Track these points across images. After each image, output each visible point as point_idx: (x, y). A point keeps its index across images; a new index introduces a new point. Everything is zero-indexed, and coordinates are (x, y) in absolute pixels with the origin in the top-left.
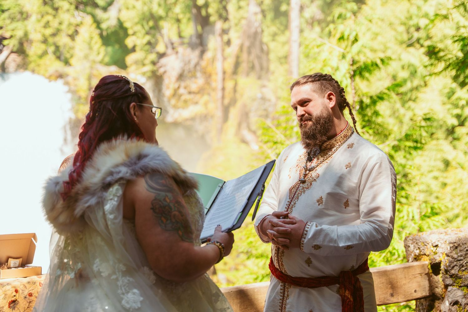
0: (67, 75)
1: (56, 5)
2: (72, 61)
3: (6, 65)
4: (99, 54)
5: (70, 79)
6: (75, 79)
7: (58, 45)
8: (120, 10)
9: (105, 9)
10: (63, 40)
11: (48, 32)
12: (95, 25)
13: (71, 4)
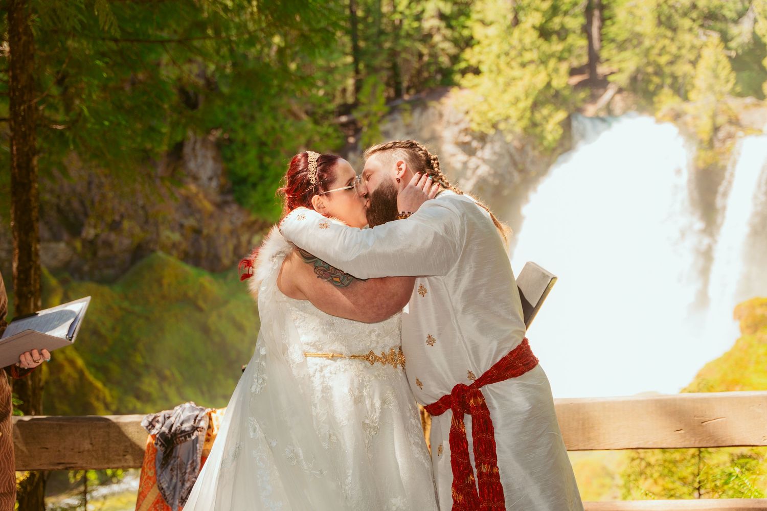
0: (686, 113)
1: (674, 25)
2: (692, 95)
3: (611, 107)
4: (727, 82)
5: (688, 119)
6: (695, 118)
7: (676, 75)
8: (755, 21)
9: (736, 22)
10: (682, 68)
11: (663, 60)
12: (722, 45)
13: (694, 21)
